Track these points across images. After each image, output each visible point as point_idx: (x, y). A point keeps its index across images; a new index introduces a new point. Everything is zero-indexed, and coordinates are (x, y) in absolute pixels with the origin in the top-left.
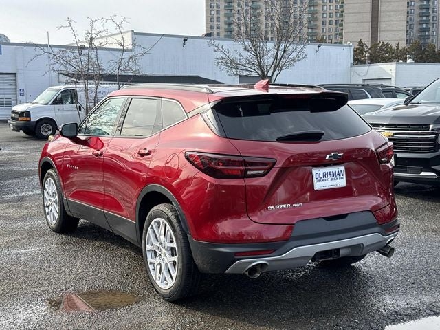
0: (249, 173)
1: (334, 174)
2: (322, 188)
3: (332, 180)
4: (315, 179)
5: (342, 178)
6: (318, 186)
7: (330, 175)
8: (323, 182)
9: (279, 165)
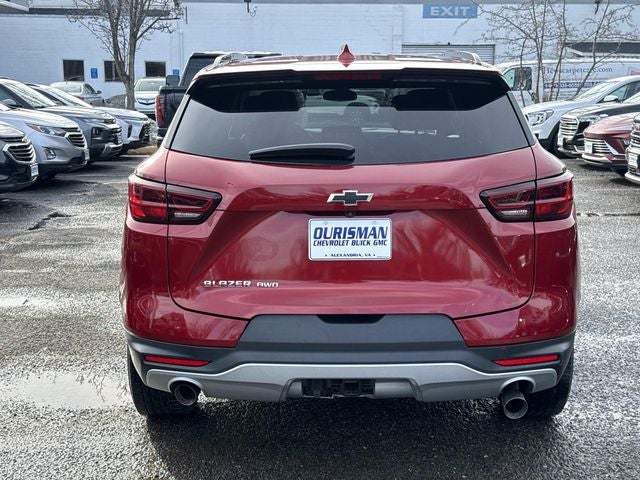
0: (178, 214)
1: (363, 232)
2: (329, 257)
3: (354, 243)
4: (312, 240)
5: (382, 243)
6: (317, 253)
7: (352, 233)
8: (333, 247)
9: (224, 206)
